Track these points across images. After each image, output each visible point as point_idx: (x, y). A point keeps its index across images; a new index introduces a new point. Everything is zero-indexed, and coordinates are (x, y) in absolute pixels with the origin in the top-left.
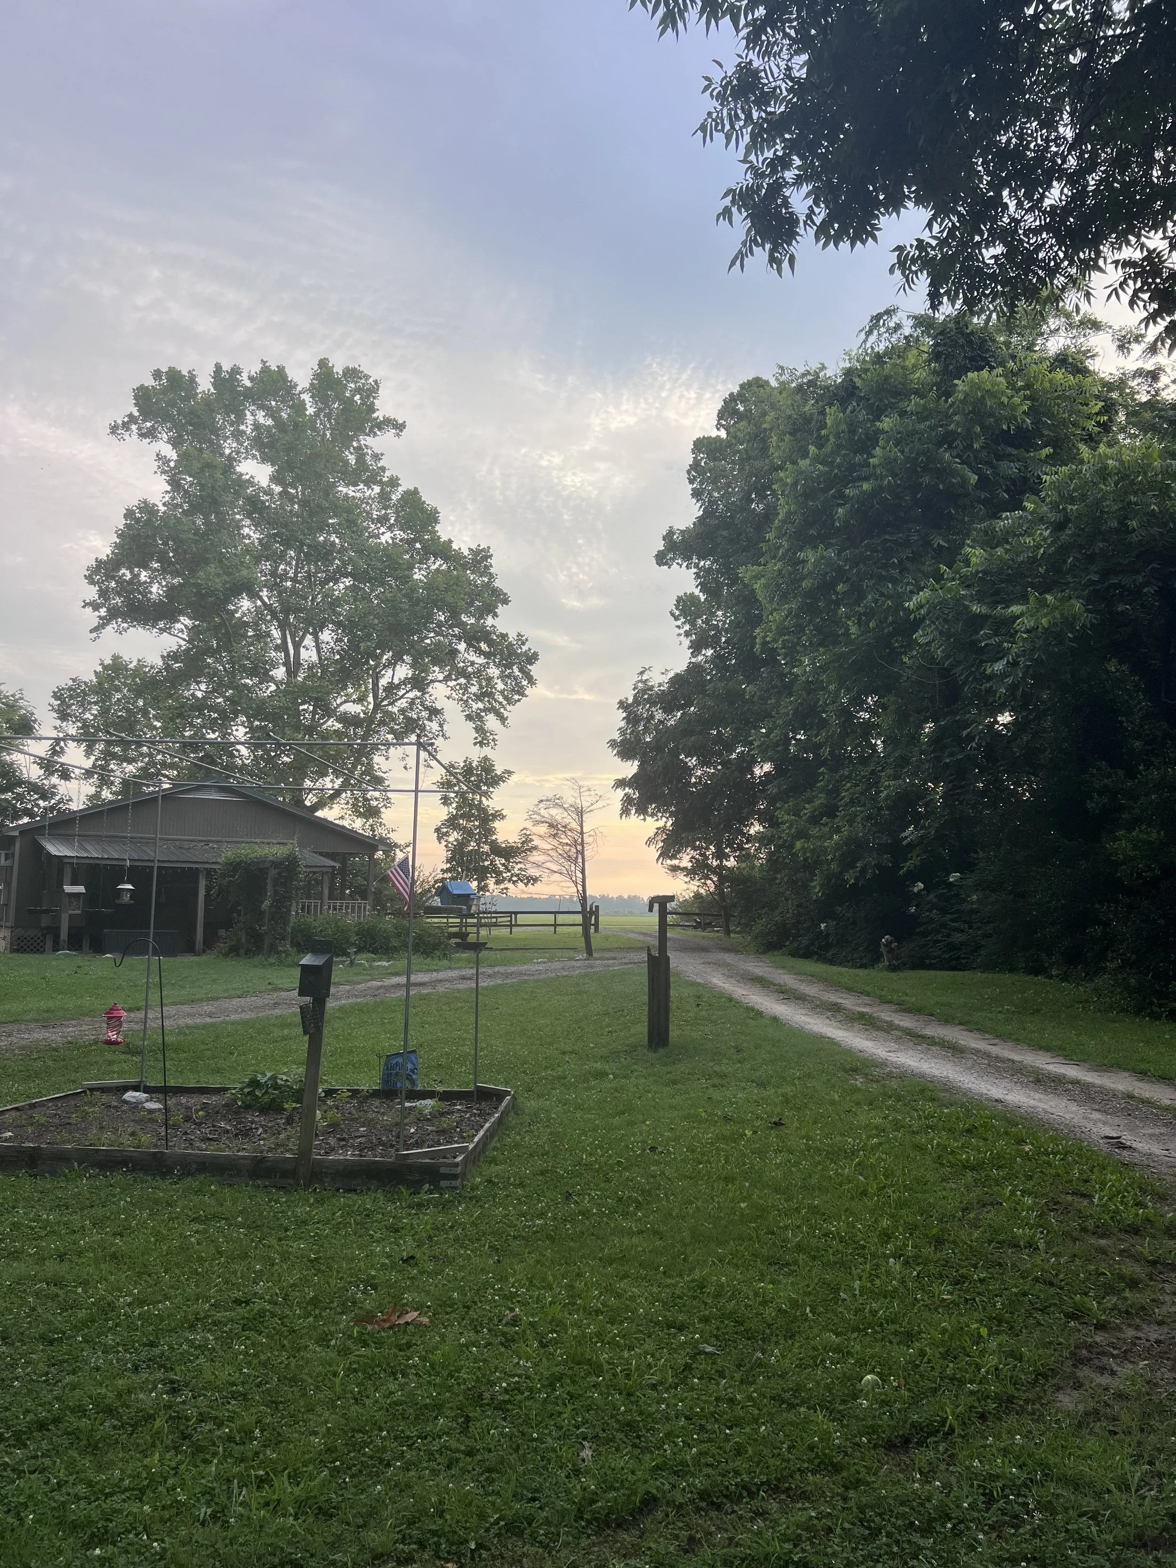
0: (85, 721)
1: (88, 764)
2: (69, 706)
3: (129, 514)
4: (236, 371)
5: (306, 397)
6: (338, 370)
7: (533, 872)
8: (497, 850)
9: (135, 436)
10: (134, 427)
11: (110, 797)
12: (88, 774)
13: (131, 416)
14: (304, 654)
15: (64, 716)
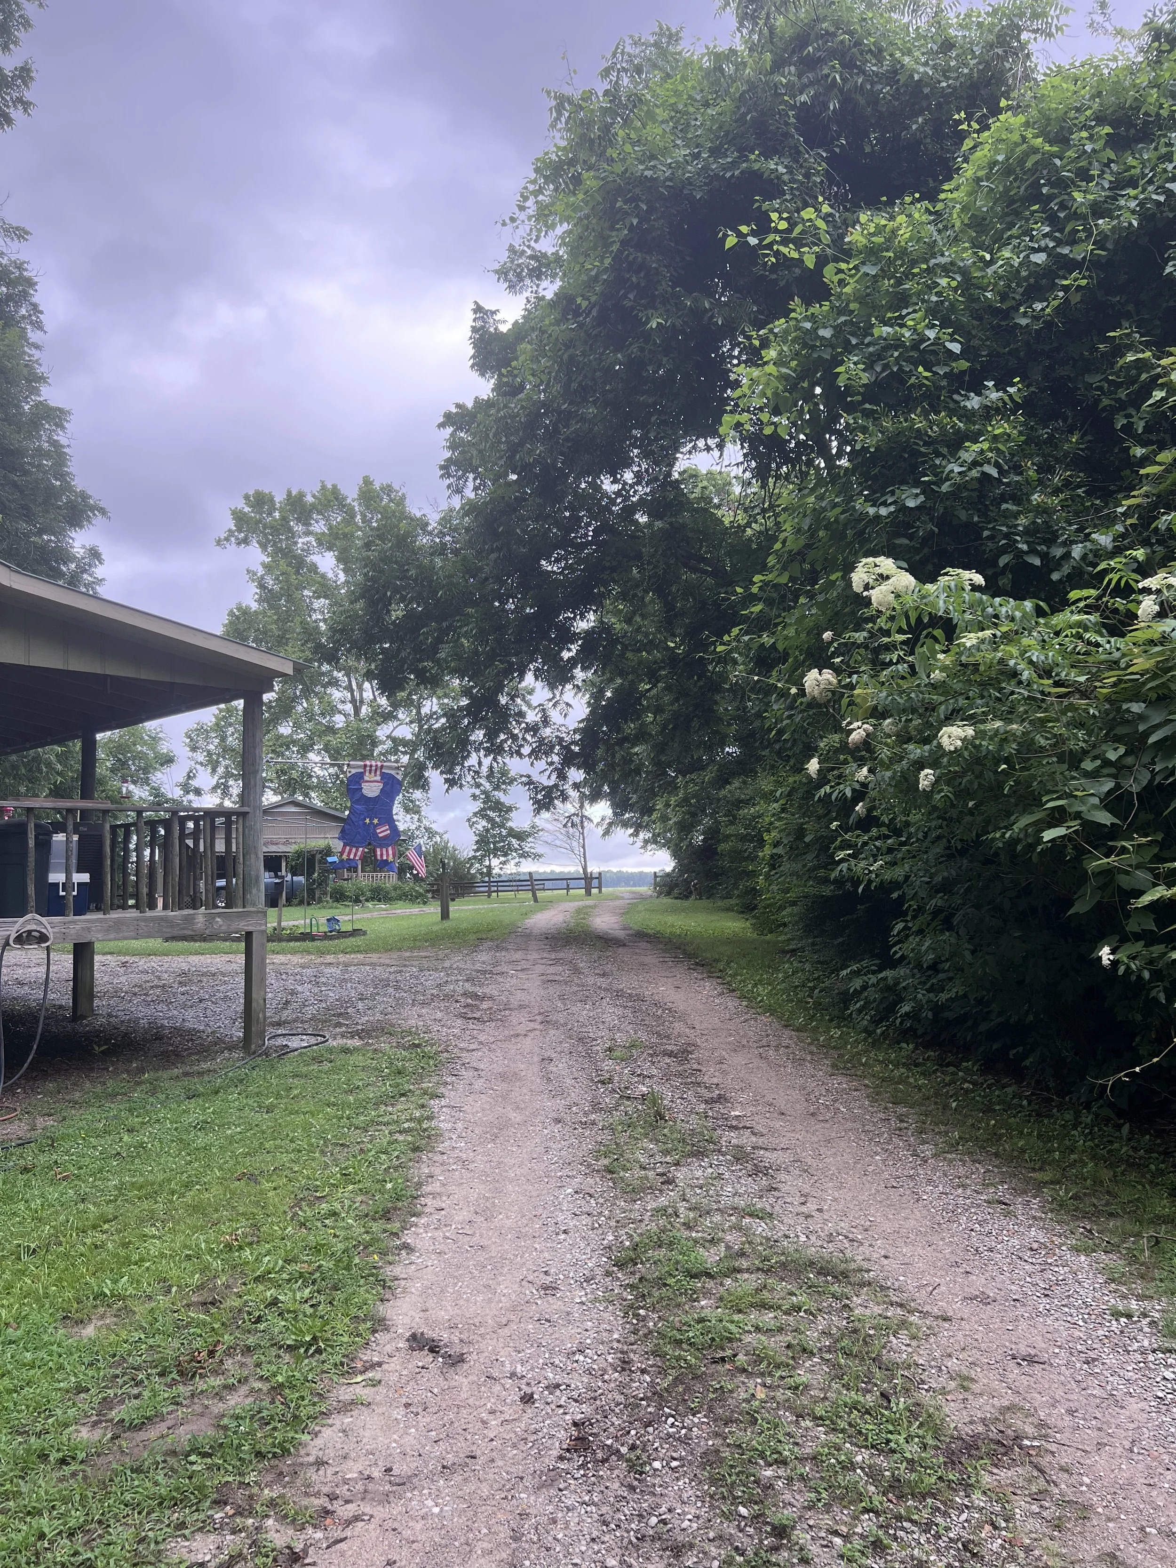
0: (209, 752)
1: (214, 782)
2: (197, 742)
3: (231, 613)
4: (301, 495)
5: (355, 504)
6: (377, 486)
7: (539, 850)
8: (512, 833)
9: (234, 546)
10: (233, 539)
11: (231, 805)
12: (214, 789)
13: (230, 531)
14: (365, 695)
15: (194, 749)
